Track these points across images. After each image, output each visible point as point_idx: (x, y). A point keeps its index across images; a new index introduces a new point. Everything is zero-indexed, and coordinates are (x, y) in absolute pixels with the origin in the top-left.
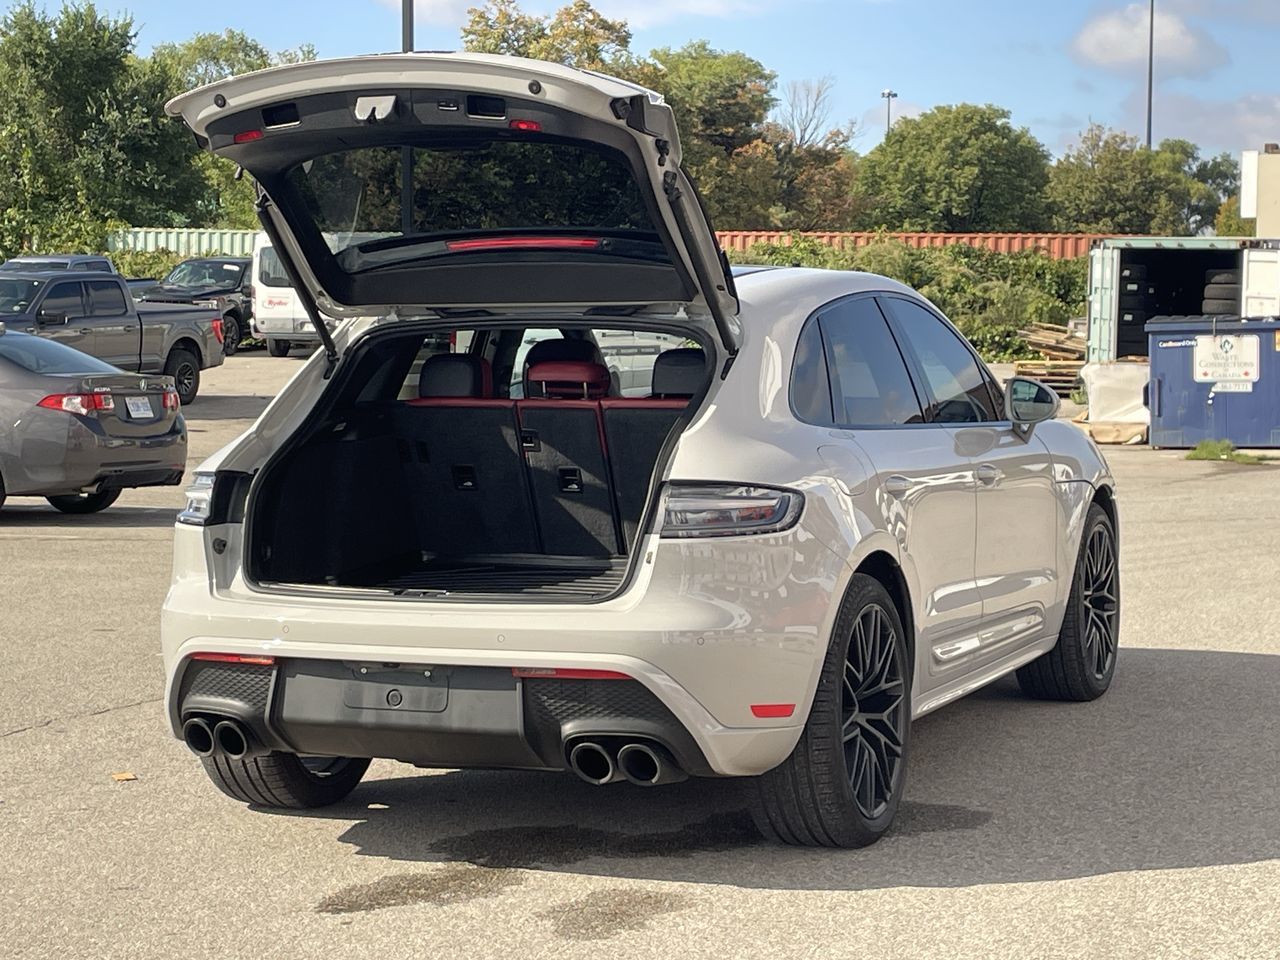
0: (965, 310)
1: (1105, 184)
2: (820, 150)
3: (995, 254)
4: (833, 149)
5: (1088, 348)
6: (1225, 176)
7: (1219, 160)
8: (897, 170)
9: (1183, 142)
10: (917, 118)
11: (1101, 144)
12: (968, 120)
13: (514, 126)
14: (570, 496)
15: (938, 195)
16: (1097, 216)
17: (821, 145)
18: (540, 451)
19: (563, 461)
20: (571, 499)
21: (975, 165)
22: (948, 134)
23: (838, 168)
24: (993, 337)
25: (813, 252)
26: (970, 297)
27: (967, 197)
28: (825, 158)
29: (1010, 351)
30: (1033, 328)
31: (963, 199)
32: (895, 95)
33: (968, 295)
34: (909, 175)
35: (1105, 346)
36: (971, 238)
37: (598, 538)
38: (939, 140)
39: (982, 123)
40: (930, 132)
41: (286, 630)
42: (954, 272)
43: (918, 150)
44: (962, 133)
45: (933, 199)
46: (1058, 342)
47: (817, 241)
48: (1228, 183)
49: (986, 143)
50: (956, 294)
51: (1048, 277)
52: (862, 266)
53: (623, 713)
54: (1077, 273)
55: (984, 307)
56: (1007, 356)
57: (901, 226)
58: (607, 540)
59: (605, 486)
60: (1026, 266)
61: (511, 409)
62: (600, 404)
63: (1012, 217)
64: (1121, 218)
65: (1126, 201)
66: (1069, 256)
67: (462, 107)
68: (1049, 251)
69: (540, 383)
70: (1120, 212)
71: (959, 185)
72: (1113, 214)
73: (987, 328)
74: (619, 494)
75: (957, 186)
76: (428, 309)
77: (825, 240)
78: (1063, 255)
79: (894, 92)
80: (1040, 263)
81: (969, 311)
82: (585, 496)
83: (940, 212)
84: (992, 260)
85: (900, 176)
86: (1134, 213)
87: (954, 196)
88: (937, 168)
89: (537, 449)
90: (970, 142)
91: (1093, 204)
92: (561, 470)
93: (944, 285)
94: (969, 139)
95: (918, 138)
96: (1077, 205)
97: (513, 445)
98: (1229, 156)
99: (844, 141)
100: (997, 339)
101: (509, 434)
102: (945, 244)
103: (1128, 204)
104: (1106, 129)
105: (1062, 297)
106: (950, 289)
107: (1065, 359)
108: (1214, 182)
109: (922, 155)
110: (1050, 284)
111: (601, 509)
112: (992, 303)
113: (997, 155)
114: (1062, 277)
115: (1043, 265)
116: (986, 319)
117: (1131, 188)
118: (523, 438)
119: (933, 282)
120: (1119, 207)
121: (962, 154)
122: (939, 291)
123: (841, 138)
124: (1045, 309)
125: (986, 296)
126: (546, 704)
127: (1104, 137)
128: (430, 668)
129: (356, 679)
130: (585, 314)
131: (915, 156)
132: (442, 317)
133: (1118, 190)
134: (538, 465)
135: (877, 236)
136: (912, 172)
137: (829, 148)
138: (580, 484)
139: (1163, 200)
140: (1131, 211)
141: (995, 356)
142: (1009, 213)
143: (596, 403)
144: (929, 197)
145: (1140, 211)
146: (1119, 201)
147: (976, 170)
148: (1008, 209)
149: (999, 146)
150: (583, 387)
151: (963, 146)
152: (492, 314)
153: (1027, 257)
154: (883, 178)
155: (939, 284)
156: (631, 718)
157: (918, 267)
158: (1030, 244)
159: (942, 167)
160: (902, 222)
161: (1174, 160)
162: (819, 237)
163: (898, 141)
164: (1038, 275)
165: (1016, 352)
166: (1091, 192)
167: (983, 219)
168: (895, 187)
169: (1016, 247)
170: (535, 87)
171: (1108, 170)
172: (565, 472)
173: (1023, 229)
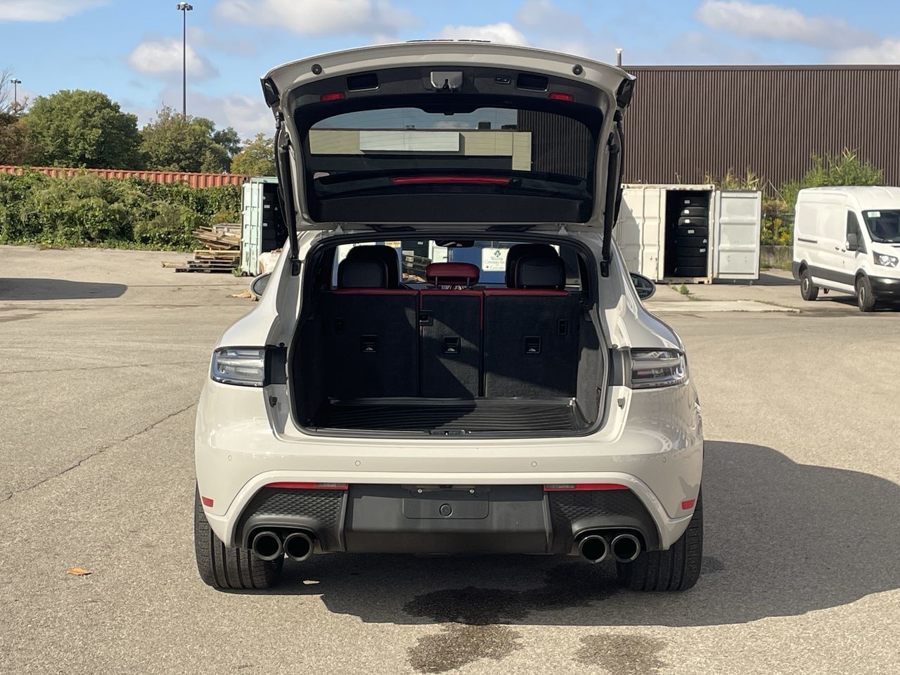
0: (141, 218)
1: (173, 142)
2: (5, 115)
3: (157, 184)
4: (14, 114)
5: (242, 243)
6: (229, 140)
7: (226, 131)
8: (49, 129)
9: (206, 119)
10: (48, 97)
11: (170, 118)
12: (93, 100)
13: (552, 97)
14: (451, 357)
15: (76, 145)
16: (169, 162)
17: (6, 111)
18: (432, 325)
19: (448, 331)
20: (449, 358)
21: (99, 128)
22: (82, 108)
23: (17, 126)
24: (160, 235)
25: (39, 179)
26: (144, 210)
27: (95, 147)
28: (8, 120)
29: (171, 243)
30: (201, 230)
31: (93, 148)
32: (20, 82)
33: (142, 208)
34: (57, 133)
35: (254, 241)
36: (140, 174)
37: (466, 385)
38: (76, 112)
39: (103, 103)
40: (69, 106)
41: (358, 463)
42: (133, 194)
43: (62, 117)
44: (90, 108)
45: (73, 148)
46: (218, 239)
47: (41, 173)
48: (232, 145)
49: (106, 115)
50: (135, 208)
51: (191, 198)
52: (73, 189)
53: (616, 512)
54: (208, 197)
55: (153, 216)
56: (169, 247)
57: (53, 164)
58: (472, 387)
59: (478, 349)
60: (176, 192)
61: (416, 296)
62: (484, 293)
63: (123, 160)
64: (183, 163)
65: (186, 153)
66: (202, 186)
67: (513, 82)
68: (189, 183)
69: (434, 277)
70: (182, 159)
71: (90, 140)
72: (179, 161)
73: (156, 229)
74: (486, 354)
75: (88, 140)
76: (367, 225)
77: (45, 172)
78: (198, 186)
79: (19, 80)
80: (185, 190)
81: (144, 219)
82: (461, 356)
83: (78, 156)
84: (155, 187)
85: (51, 132)
86: (191, 161)
87: (87, 146)
88: (75, 129)
89: (431, 324)
90: (96, 114)
91: (166, 154)
92: (445, 339)
93: (127, 202)
94: (95, 112)
95: (62, 110)
96: (156, 154)
97: (412, 322)
98: (232, 129)
99: (21, 110)
100: (163, 236)
101: (411, 314)
102: (123, 177)
103: (187, 155)
104: (173, 110)
105: (201, 211)
106: (131, 205)
107: (222, 249)
108: (223, 144)
109: (65, 120)
110: (192, 203)
111: (472, 365)
112: (158, 214)
113: (113, 122)
114: (199, 199)
115: (187, 191)
116: (155, 224)
117: (188, 146)
118: (420, 316)
119: (119, 201)
120: (182, 157)
121: (90, 121)
122: (124, 206)
123: (19, 108)
124: (192, 218)
125: (154, 210)
126: (562, 509)
127: (172, 114)
128: (474, 487)
129: (413, 497)
130: (487, 230)
131: (61, 121)
132: (378, 232)
133: (181, 147)
134: (429, 335)
135: (80, 170)
136: (59, 131)
137: (11, 113)
138: (458, 348)
139: (208, 153)
140: (189, 159)
141: (161, 246)
142: (121, 158)
143: (481, 293)
144: (71, 147)
145: (194, 160)
146: (182, 153)
147: (100, 131)
148: (120, 156)
149: (113, 117)
150: (466, 281)
151: (90, 116)
152: (414, 230)
153: (177, 186)
154: (40, 133)
155: (123, 201)
156: (620, 516)
157: (109, 191)
158: (177, 178)
159: (78, 129)
160: (53, 161)
161: (201, 130)
162: (41, 170)
163: (49, 111)
164: (184, 197)
165: (174, 244)
166: (165, 147)
167: (104, 161)
168: (48, 140)
169: (169, 180)
170: (578, 70)
171: (175, 135)
172: (448, 340)
173: (129, 168)
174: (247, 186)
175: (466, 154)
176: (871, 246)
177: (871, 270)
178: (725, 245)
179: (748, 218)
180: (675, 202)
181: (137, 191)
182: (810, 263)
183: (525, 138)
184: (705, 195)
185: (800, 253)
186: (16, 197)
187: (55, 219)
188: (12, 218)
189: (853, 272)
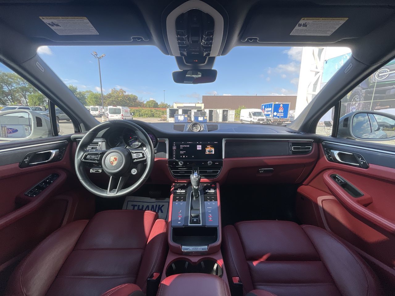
0: (155, 114)
25: (143, 109)
35: (168, 117)
51: (162, 112)
52: (147, 110)
73: (157, 115)
84: (157, 110)
91: (161, 107)
96: (159, 107)
102: (153, 109)
107: (165, 118)
113: (155, 103)
119: (153, 112)
124: (162, 114)
125: (157, 113)
131: (149, 103)
148: (155, 107)
151: (152, 103)
157: (151, 111)
174: (167, 109)
175: (196, 106)
176: (253, 117)
177: (253, 120)
178: (230, 117)
179: (233, 114)
180: (224, 111)
181: (155, 111)
182: (243, 119)
183: (203, 104)
184: (228, 110)
185: (241, 118)
186: (140, 111)
187: (145, 114)
188: (139, 114)
189: (250, 121)
